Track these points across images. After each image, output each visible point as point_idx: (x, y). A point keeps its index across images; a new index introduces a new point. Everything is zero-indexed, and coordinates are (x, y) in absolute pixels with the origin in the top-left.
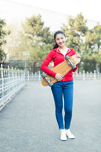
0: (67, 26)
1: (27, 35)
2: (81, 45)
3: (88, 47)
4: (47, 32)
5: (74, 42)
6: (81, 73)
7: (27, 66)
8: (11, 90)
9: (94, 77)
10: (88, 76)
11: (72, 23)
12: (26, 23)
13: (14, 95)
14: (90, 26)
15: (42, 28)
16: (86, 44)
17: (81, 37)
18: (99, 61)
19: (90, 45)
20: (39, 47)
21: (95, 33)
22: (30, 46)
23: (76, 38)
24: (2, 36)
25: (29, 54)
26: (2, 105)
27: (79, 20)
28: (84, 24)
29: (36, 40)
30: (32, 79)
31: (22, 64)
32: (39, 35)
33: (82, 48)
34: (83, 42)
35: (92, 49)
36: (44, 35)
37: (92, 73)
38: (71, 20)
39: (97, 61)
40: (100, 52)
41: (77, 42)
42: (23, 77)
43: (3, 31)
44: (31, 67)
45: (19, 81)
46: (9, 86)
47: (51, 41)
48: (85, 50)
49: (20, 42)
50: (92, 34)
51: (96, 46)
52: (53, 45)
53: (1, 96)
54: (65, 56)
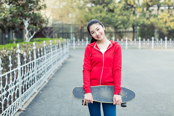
2: (137, 7)
3: (145, 9)
5: (129, 3)
6: (137, 40)
7: (73, 31)
8: (48, 70)
9: (151, 45)
10: (144, 44)
13: (53, 74)
16: (144, 5)
18: (158, 27)
19: (148, 6)
20: (87, 10)
22: (76, 8)
26: (35, 93)
29: (84, 1)
30: (79, 47)
33: (138, 11)
34: (139, 3)
35: (150, 12)
37: (150, 40)
39: (156, 26)
40: (160, 15)
41: (132, 4)
42: (67, 47)
45: (60, 54)
46: (45, 65)
47: (101, 2)
48: (142, 12)
49: (64, 4)
51: (155, 8)
52: (104, 7)
53: (33, 82)
54: (103, 54)
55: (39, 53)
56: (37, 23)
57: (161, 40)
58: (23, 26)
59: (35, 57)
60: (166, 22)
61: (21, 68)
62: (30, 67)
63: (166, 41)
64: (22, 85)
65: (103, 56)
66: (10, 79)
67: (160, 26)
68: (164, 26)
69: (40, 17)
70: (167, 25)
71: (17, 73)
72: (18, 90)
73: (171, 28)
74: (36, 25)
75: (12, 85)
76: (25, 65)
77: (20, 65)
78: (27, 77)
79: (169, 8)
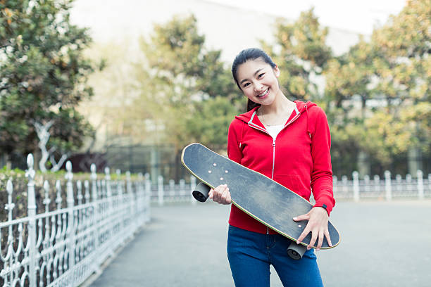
0: (271, 47)
1: (158, 72)
3: (333, 104)
4: (214, 62)
5: (292, 90)
7: (157, 161)
8: (102, 242)
9: (353, 193)
11: (284, 37)
12: (153, 39)
13: (113, 255)
14: (338, 46)
15: (199, 51)
16: (328, 95)
17: (312, 77)
19: (340, 98)
20: (191, 108)
21: (352, 65)
22: (165, 104)
23: (299, 79)
24: (82, 75)
25: (161, 127)
27: (305, 28)
28: (319, 39)
29: (182, 87)
30: (173, 199)
31: (142, 155)
32: (190, 73)
34: (317, 92)
35: (346, 111)
36: (205, 72)
37: (348, 179)
38: (282, 28)
39: (362, 144)
40: (368, 118)
41: (302, 92)
43: (83, 61)
44: (170, 165)
45: (129, 208)
46: (94, 228)
47: (225, 90)
49: (136, 94)
50: (345, 68)
51: (357, 102)
52: (233, 101)
53: (65, 267)
54: (274, 139)
55: (80, 192)
56: (69, 134)
57: (377, 178)
58: (36, 140)
59: (70, 199)
60: (385, 136)
61: (37, 221)
62: (59, 222)
63: (388, 181)
64: (38, 268)
65: (274, 143)
66: (8, 243)
67: (372, 145)
68: (380, 143)
69: (77, 119)
70: (388, 142)
71: (26, 233)
72: (27, 276)
73: (397, 148)
74: (67, 140)
75: (12, 261)
76: (47, 214)
77: (34, 212)
78: (51, 249)
79: (389, 105)
